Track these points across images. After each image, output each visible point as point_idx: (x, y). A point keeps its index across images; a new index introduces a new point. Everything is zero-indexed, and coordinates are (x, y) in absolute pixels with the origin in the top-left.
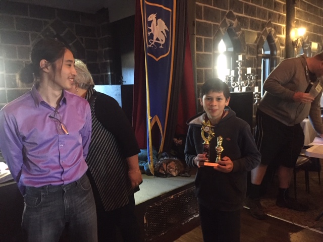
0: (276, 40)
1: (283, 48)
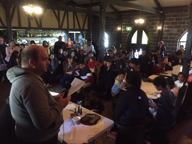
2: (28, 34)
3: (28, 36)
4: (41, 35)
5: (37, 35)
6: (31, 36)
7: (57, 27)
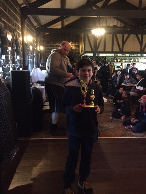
0: (19, 40)
1: (21, 46)
2: (115, 59)
3: (116, 61)
4: (127, 61)
5: (123, 60)
6: (118, 61)
7: (139, 50)
